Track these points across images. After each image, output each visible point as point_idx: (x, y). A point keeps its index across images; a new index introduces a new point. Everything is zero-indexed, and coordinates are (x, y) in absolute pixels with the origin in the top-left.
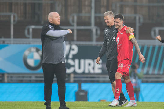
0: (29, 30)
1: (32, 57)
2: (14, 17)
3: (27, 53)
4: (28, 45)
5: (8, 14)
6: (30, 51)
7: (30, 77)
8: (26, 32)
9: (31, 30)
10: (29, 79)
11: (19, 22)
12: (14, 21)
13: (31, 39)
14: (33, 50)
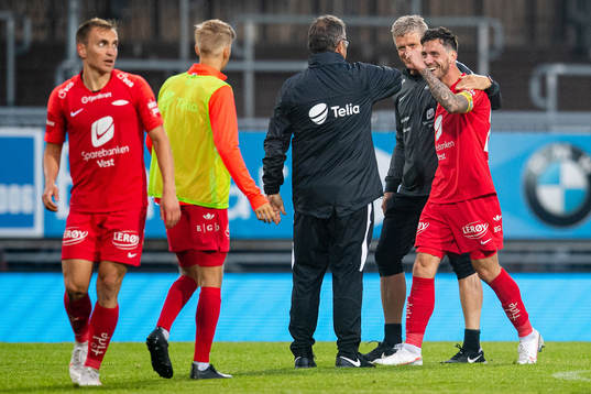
0: (543, 80)
1: (556, 180)
2: (492, 32)
3: (536, 164)
4: (540, 136)
5: (469, 21)
6: (550, 158)
7: (550, 252)
8: (535, 88)
9: (552, 81)
10: (543, 259)
11: (508, 51)
12: (492, 47)
13: (552, 116)
14: (562, 152)
